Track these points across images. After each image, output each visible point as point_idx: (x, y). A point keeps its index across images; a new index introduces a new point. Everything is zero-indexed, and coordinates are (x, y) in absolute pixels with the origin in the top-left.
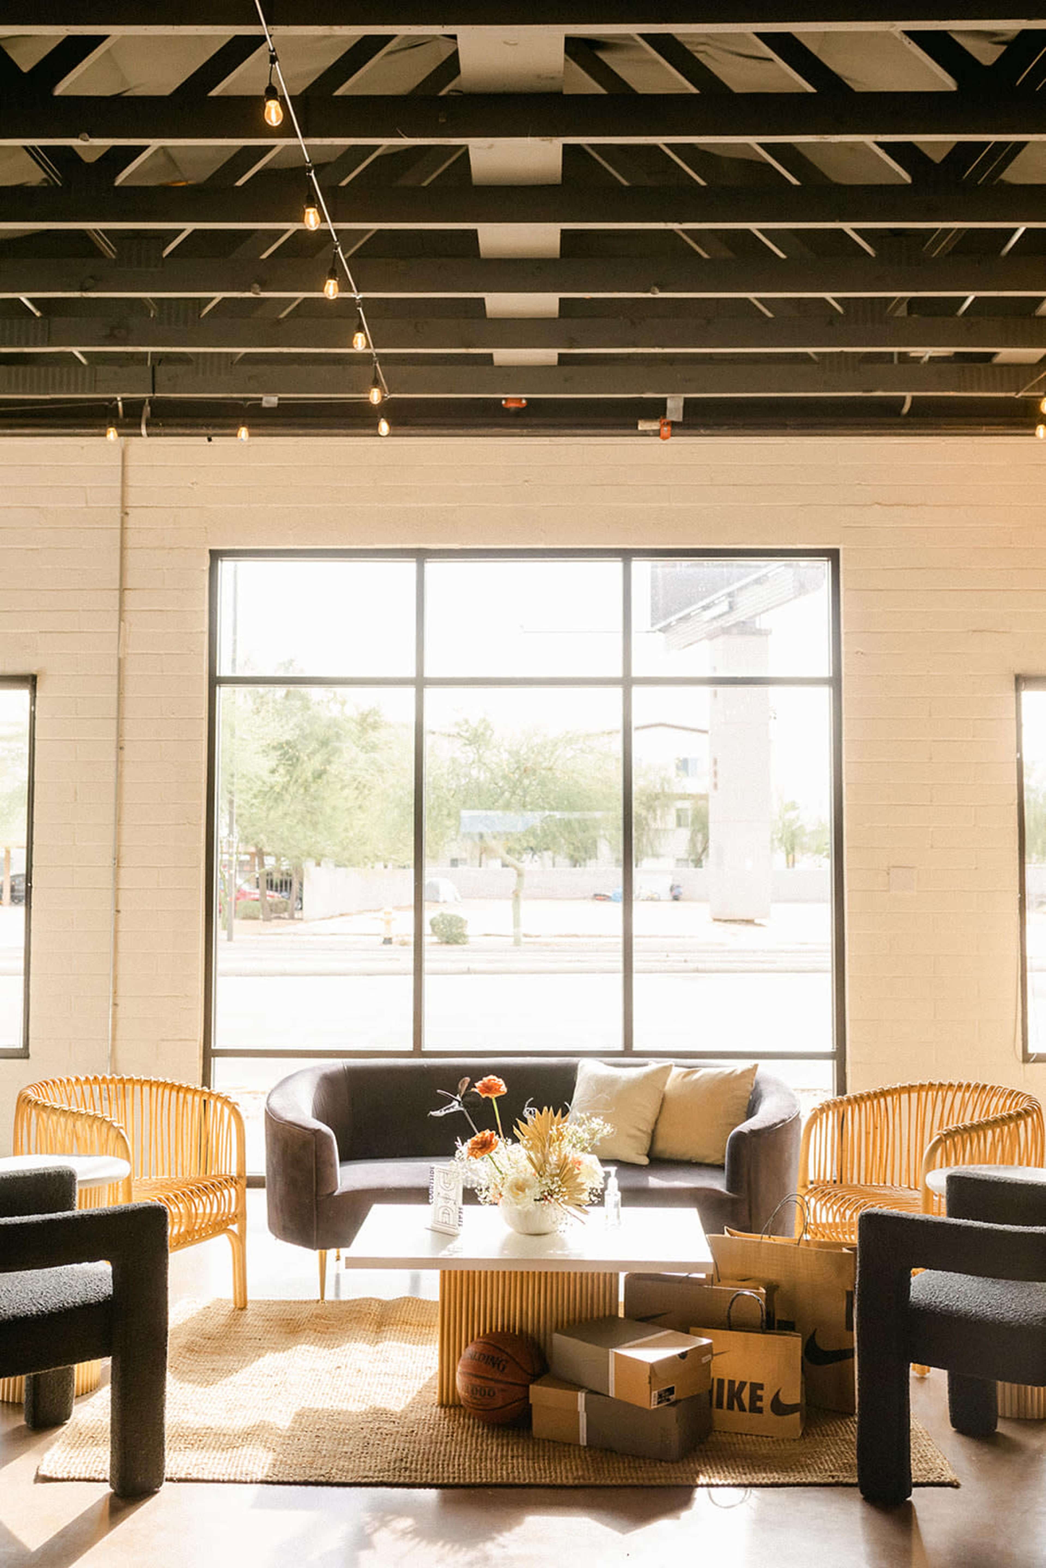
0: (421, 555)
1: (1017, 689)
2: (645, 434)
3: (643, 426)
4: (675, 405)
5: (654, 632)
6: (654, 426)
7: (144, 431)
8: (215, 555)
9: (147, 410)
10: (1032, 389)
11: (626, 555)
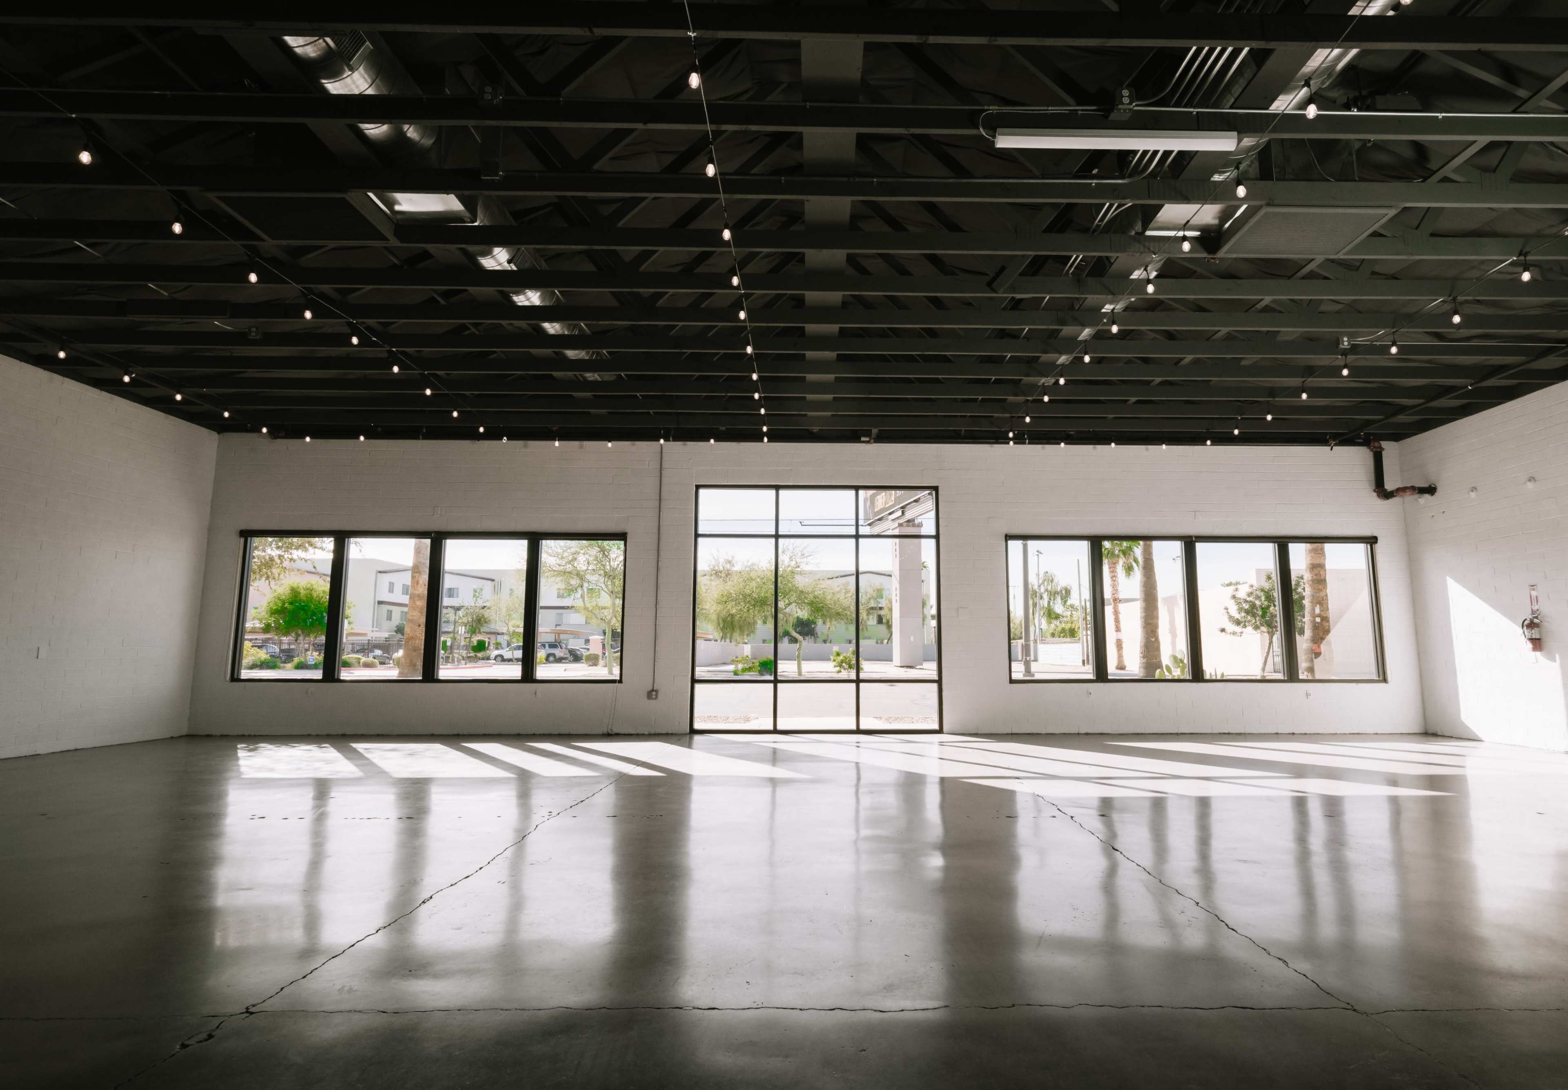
0: (777, 488)
1: (1006, 541)
2: (864, 442)
3: (863, 439)
4: (875, 431)
5: (866, 526)
6: (867, 439)
7: (671, 439)
8: (698, 487)
9: (672, 432)
10: (1022, 413)
11: (857, 488)
